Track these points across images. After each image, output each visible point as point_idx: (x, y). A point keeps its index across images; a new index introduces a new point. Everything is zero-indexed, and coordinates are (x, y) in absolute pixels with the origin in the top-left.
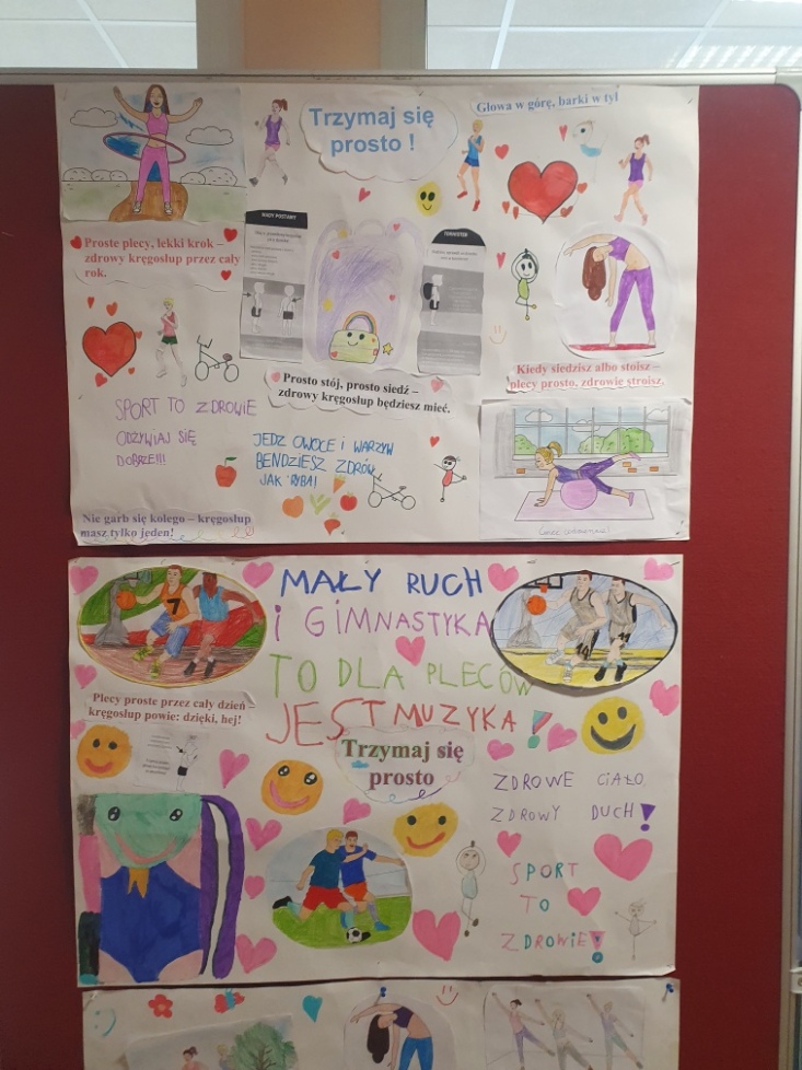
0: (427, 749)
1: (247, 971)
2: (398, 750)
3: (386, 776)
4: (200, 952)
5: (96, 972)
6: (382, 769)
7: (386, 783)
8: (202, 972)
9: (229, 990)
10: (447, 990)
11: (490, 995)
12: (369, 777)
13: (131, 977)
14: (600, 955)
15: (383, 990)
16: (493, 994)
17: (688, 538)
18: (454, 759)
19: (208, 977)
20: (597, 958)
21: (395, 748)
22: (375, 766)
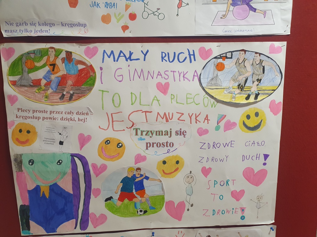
0: (171, 132)
1: (95, 227)
2: (158, 132)
3: (153, 144)
4: (74, 220)
5: (29, 229)
6: (151, 141)
7: (153, 146)
8: (75, 228)
9: (87, 235)
10: (180, 232)
11: (198, 233)
12: (145, 144)
13: (44, 231)
14: (244, 217)
15: (153, 233)
16: (199, 234)
17: (290, 34)
18: (183, 136)
19: (78, 230)
20: (243, 218)
21: (157, 132)
22: (148, 139)
